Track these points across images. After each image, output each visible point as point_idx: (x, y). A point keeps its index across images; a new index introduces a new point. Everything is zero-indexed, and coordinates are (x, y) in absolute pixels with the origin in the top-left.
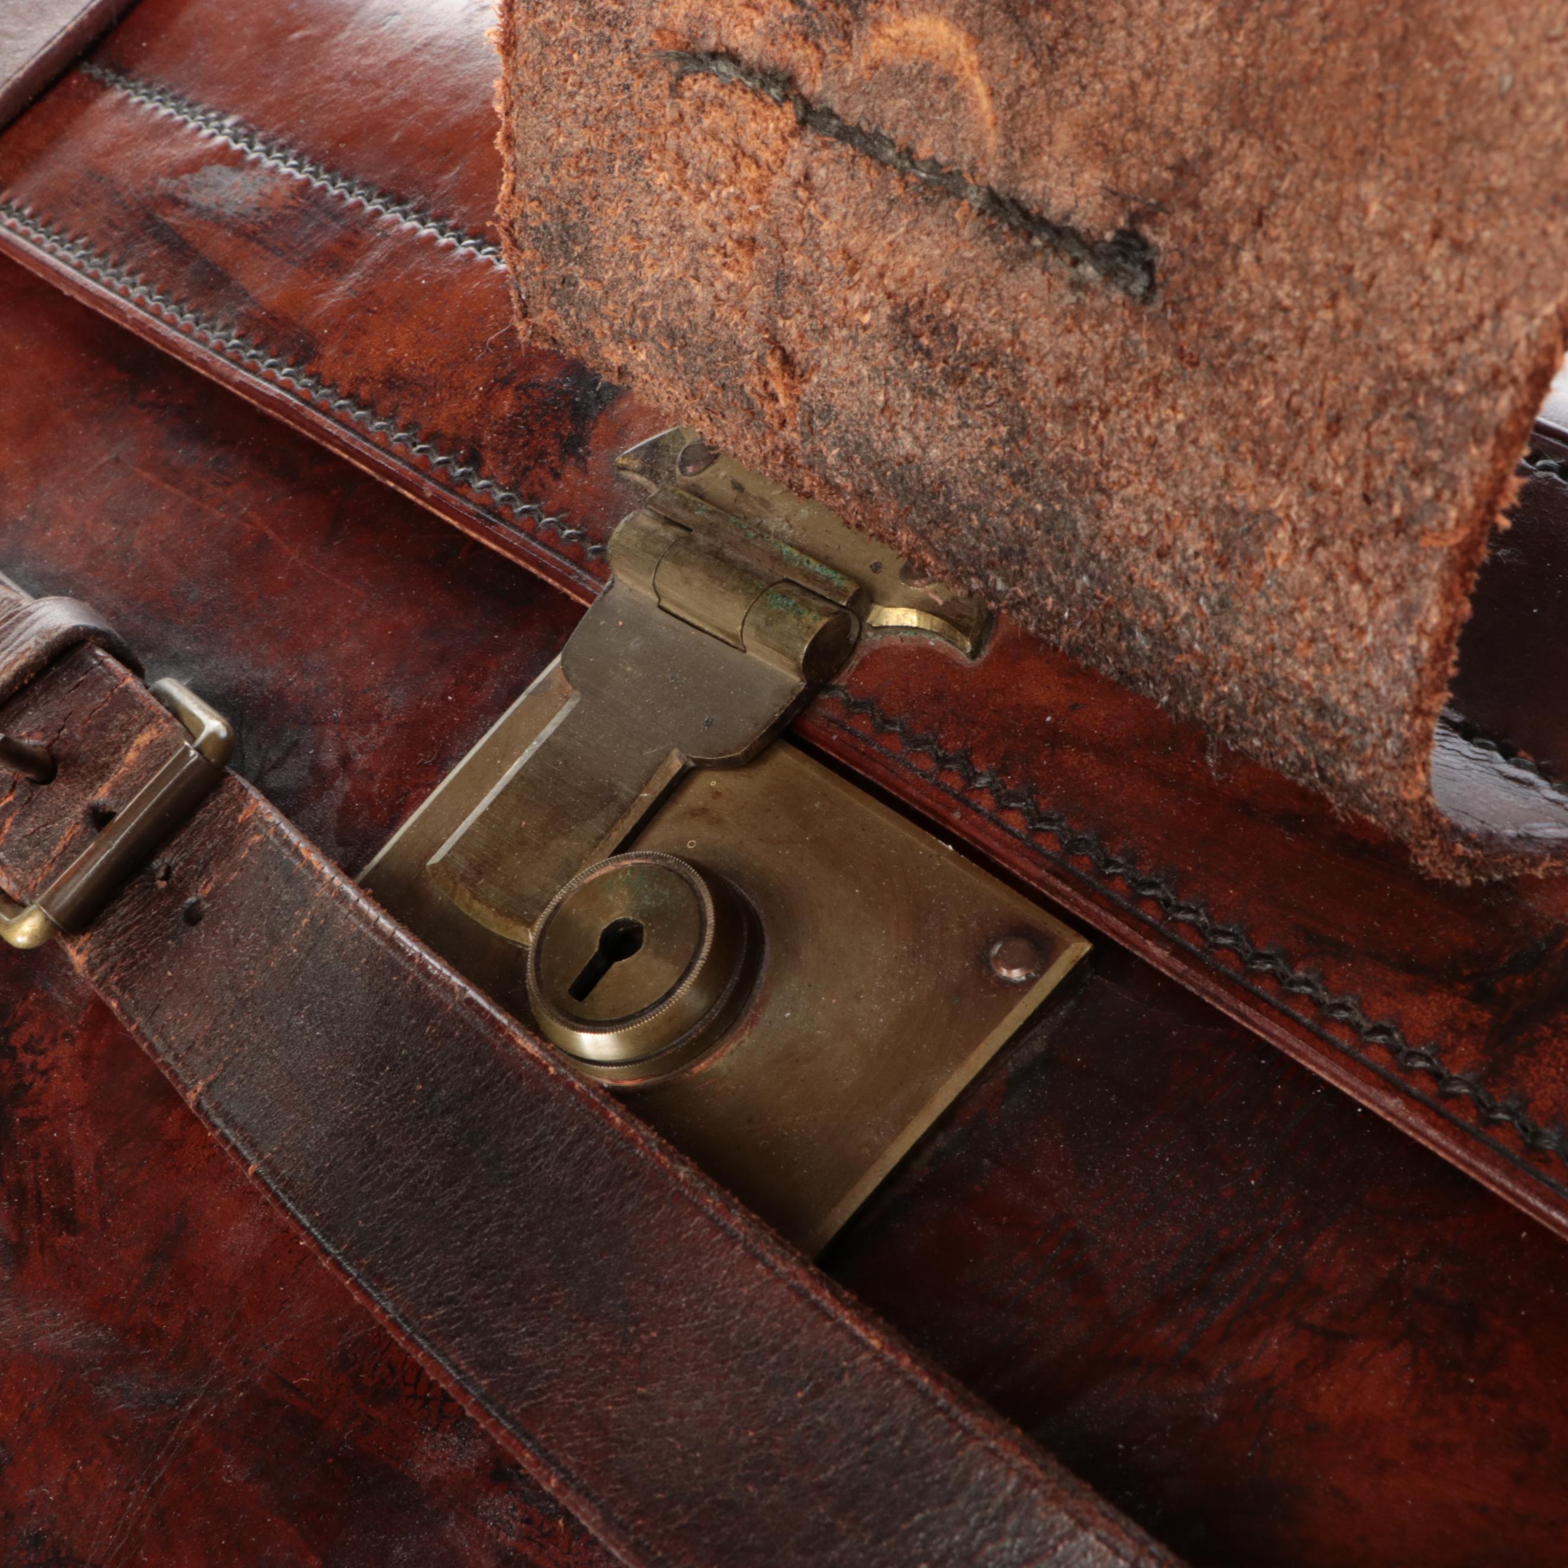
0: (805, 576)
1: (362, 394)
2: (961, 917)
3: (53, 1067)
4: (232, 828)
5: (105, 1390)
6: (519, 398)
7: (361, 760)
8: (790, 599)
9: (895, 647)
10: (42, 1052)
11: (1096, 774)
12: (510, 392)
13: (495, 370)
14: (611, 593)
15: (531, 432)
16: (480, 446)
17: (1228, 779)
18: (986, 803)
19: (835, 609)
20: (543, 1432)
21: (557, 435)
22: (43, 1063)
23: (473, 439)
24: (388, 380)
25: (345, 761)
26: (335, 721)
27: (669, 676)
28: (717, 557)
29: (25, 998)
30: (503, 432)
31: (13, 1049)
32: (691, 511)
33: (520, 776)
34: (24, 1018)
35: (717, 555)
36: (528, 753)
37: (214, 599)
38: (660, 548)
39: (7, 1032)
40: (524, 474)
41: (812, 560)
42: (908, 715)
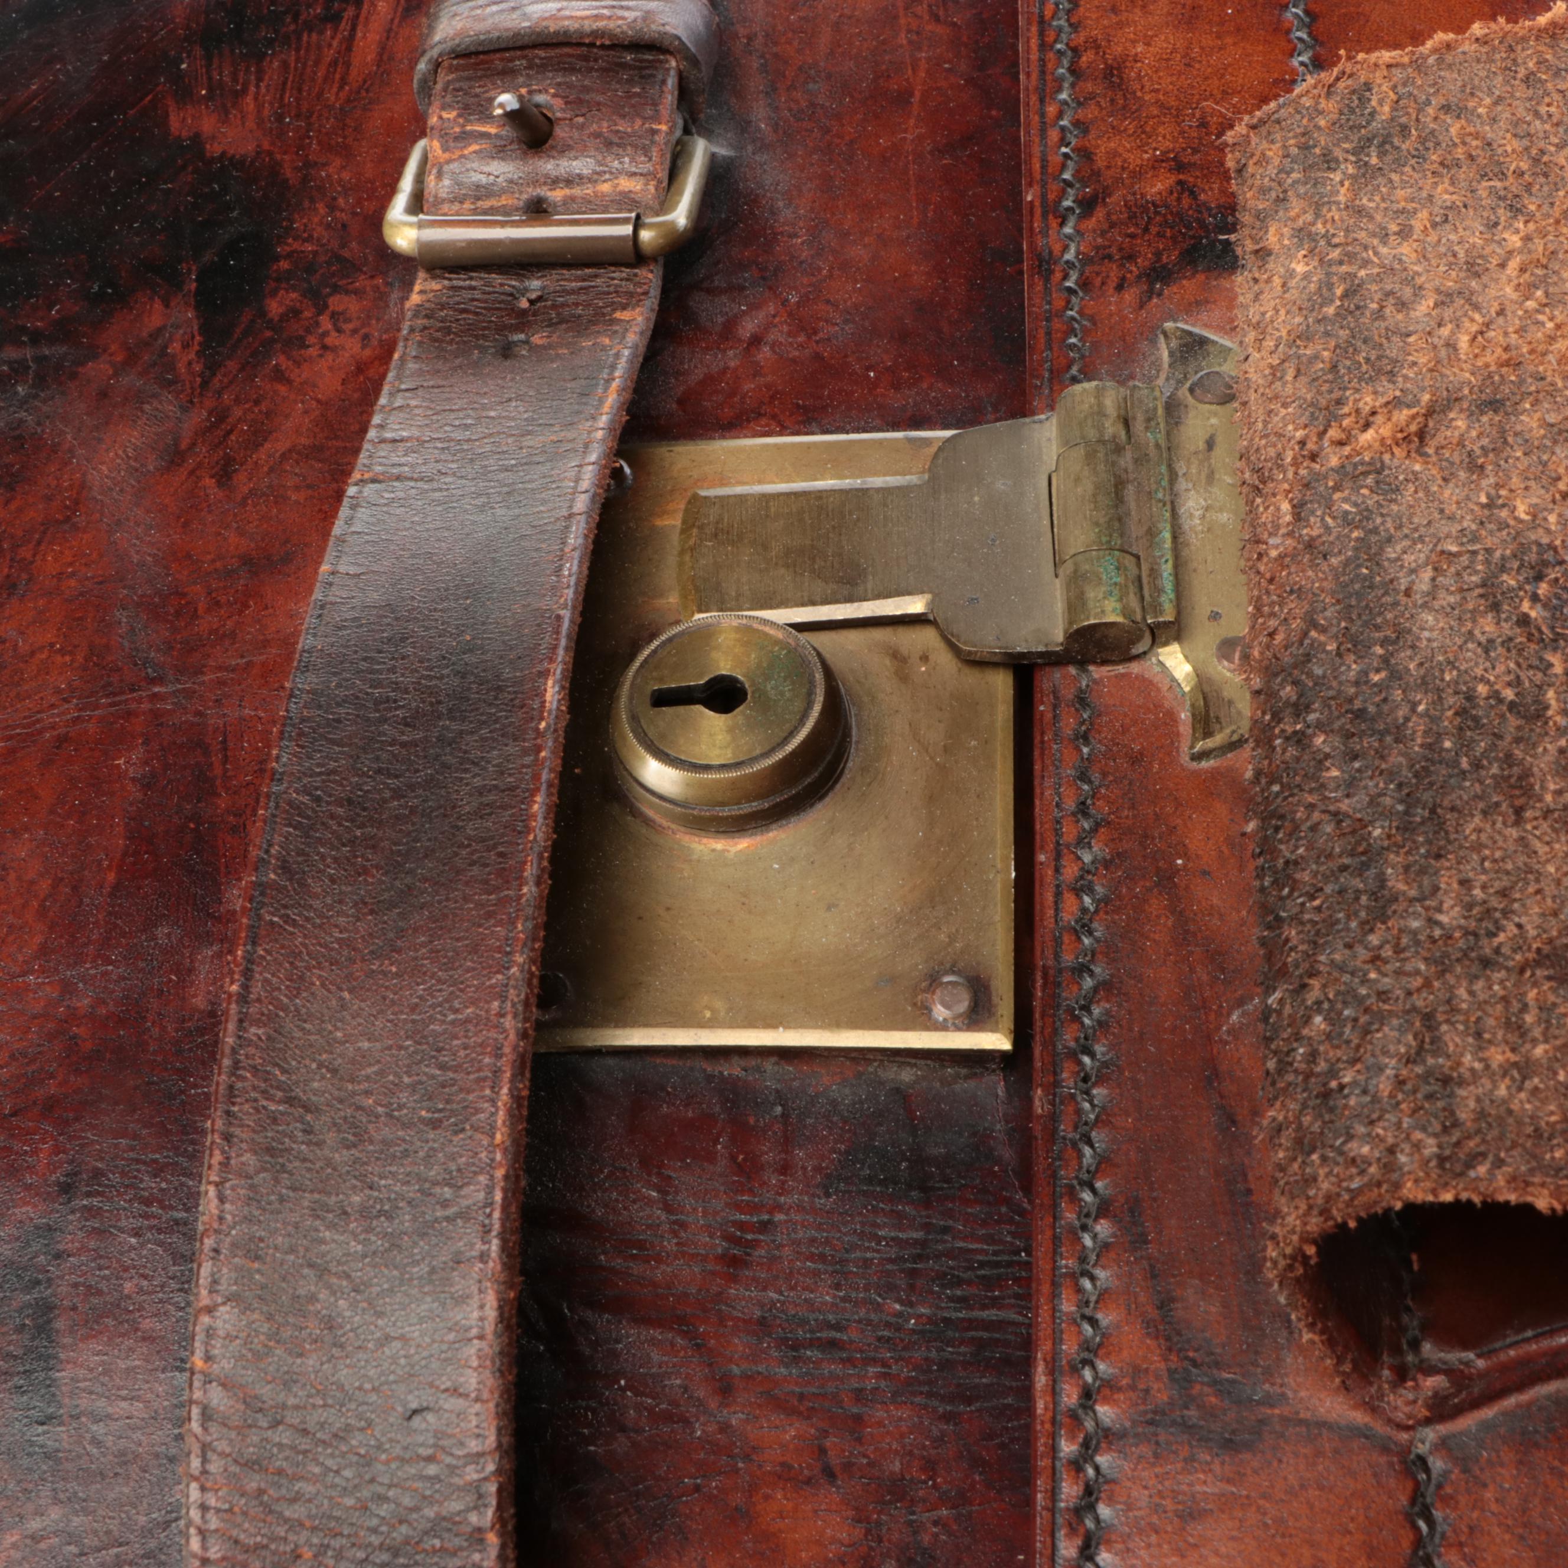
0: (1152, 569)
1: (1084, 59)
2: (957, 931)
3: (333, 349)
4: (604, 315)
5: (122, 616)
6: (1171, 193)
7: (764, 354)
8: (1119, 575)
9: (1158, 690)
10: (339, 331)
11: (1157, 937)
12: (1171, 180)
13: (1184, 149)
14: (1037, 426)
15: (1146, 230)
16: (1104, 199)
17: (1226, 1043)
18: (1070, 871)
19: (1138, 617)
20: (265, 950)
21: (1158, 254)
22: (332, 340)
23: (1106, 188)
24: (1112, 68)
25: (756, 341)
26: (785, 302)
27: (992, 536)
28: (1116, 486)
29: (372, 277)
30: (1130, 208)
31: (326, 306)
32: (1147, 428)
33: (820, 494)
34: (356, 292)
35: (1119, 485)
36: (847, 483)
37: (822, 106)
38: (1092, 434)
39: (336, 289)
40: (1103, 258)
41: (1170, 564)
42: (1103, 748)
